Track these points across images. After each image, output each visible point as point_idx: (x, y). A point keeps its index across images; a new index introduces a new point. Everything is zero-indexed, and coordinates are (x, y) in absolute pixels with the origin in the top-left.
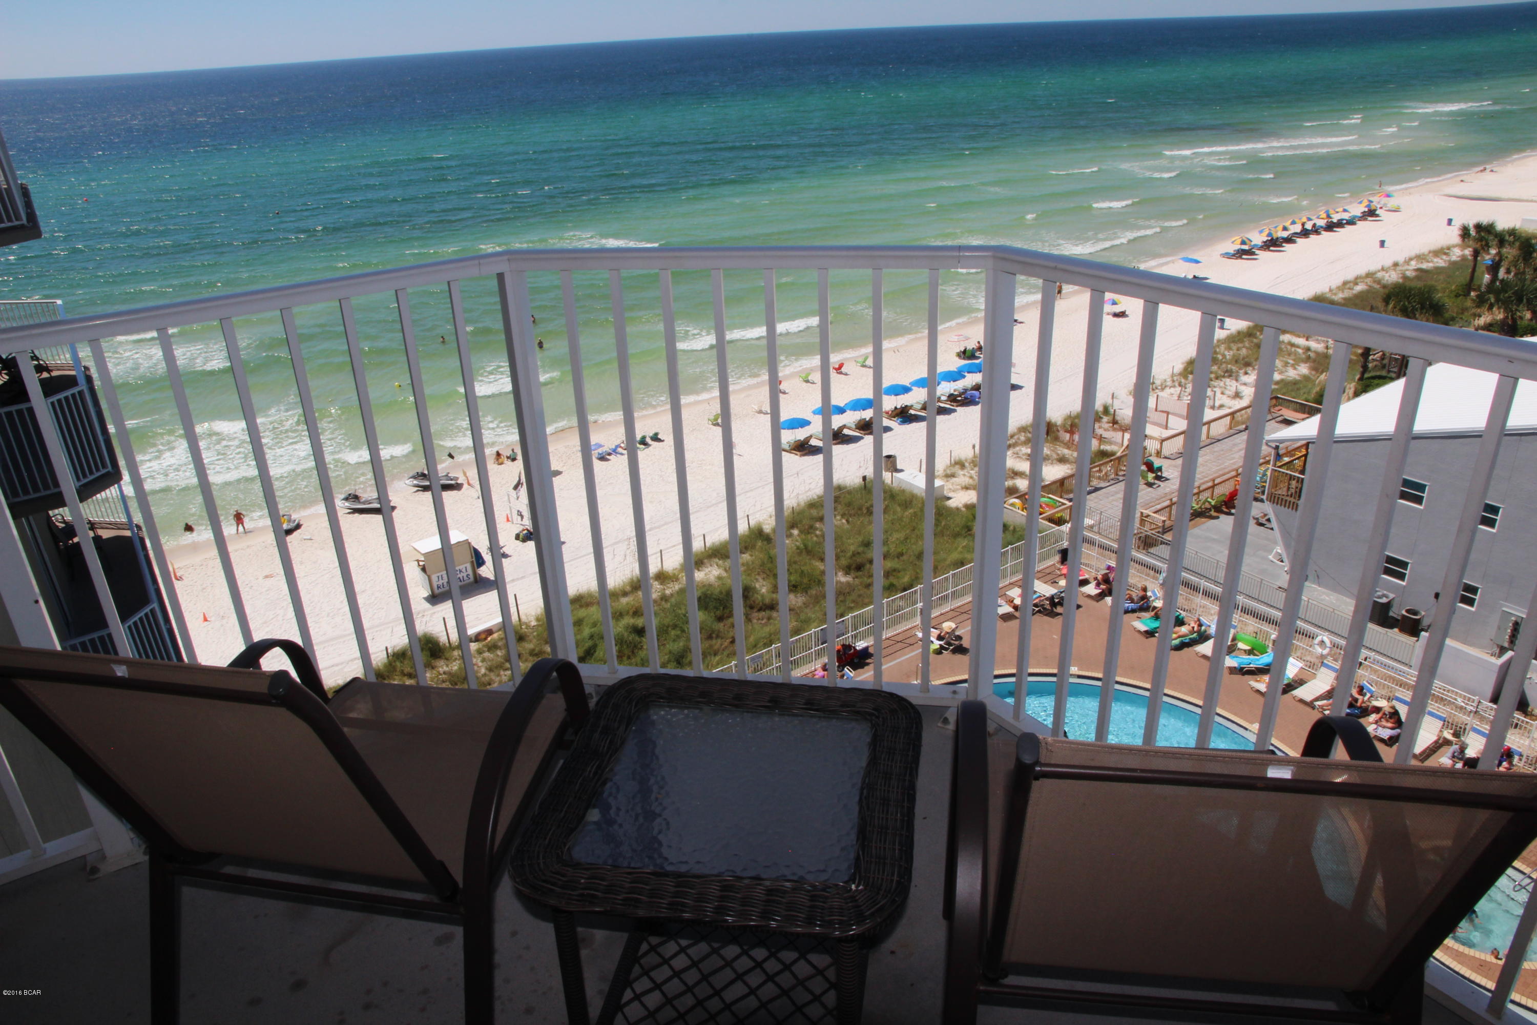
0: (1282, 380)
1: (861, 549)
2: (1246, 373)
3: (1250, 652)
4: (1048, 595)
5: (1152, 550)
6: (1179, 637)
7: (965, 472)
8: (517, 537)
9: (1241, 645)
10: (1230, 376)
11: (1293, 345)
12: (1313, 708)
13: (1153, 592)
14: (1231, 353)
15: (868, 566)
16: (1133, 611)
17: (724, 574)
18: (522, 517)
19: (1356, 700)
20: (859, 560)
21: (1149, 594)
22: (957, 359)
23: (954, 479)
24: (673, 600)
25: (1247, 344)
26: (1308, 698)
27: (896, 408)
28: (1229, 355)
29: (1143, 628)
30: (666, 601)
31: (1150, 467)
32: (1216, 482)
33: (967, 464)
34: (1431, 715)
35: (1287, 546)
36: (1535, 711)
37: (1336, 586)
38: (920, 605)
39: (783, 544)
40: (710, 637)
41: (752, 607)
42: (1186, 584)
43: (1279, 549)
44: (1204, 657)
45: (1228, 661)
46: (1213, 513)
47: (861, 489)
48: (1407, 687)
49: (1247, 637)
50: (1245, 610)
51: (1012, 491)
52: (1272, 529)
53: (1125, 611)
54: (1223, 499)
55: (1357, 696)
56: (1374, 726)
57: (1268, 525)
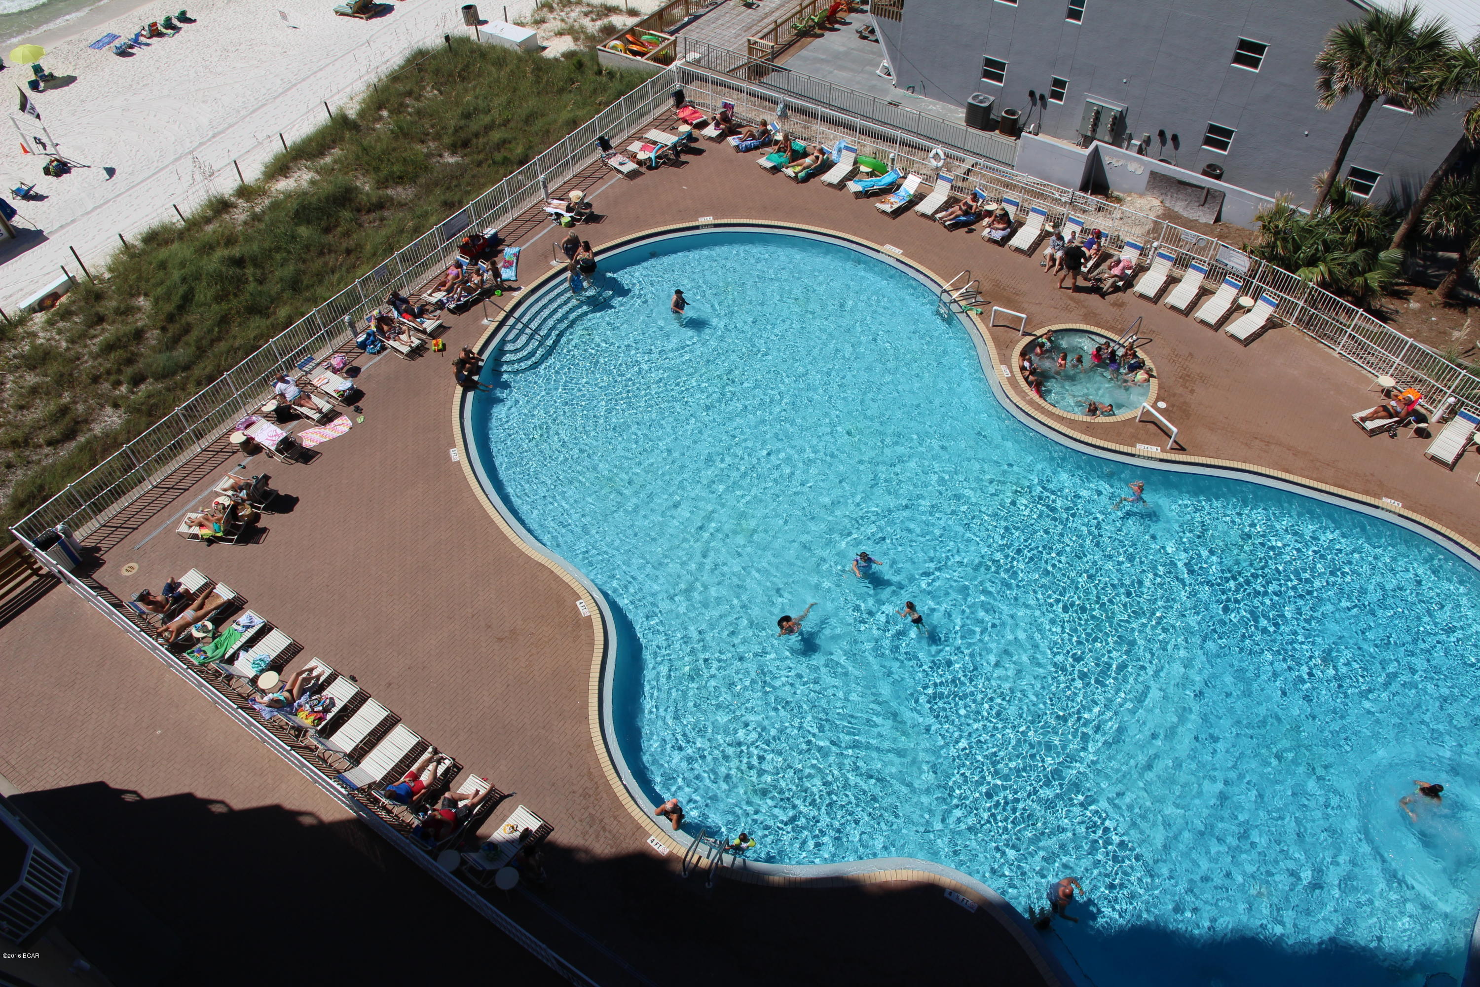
1: (462, 122)
3: (871, 174)
4: (669, 144)
5: (764, 80)
6: (804, 168)
8: (47, 171)
9: (863, 169)
12: (934, 220)
13: (773, 125)
15: (475, 140)
16: (756, 148)
17: (318, 177)
18: (43, 145)
19: (971, 207)
20: (462, 135)
21: (769, 127)
23: (545, 26)
24: (267, 218)
26: (929, 212)
29: (769, 165)
30: (259, 220)
33: (555, 6)
34: (1035, 211)
35: (893, 59)
36: (1116, 193)
37: (942, 95)
38: (541, 177)
39: (374, 130)
40: (321, 254)
41: (359, 210)
42: (804, 112)
43: (886, 63)
44: (830, 185)
45: (853, 186)
46: (817, 31)
47: (446, 51)
48: (1012, 187)
49: (868, 159)
50: (864, 132)
51: (609, 31)
52: (877, 41)
53: (748, 149)
54: (826, 14)
55: (971, 203)
56: (988, 230)
57: (872, 38)
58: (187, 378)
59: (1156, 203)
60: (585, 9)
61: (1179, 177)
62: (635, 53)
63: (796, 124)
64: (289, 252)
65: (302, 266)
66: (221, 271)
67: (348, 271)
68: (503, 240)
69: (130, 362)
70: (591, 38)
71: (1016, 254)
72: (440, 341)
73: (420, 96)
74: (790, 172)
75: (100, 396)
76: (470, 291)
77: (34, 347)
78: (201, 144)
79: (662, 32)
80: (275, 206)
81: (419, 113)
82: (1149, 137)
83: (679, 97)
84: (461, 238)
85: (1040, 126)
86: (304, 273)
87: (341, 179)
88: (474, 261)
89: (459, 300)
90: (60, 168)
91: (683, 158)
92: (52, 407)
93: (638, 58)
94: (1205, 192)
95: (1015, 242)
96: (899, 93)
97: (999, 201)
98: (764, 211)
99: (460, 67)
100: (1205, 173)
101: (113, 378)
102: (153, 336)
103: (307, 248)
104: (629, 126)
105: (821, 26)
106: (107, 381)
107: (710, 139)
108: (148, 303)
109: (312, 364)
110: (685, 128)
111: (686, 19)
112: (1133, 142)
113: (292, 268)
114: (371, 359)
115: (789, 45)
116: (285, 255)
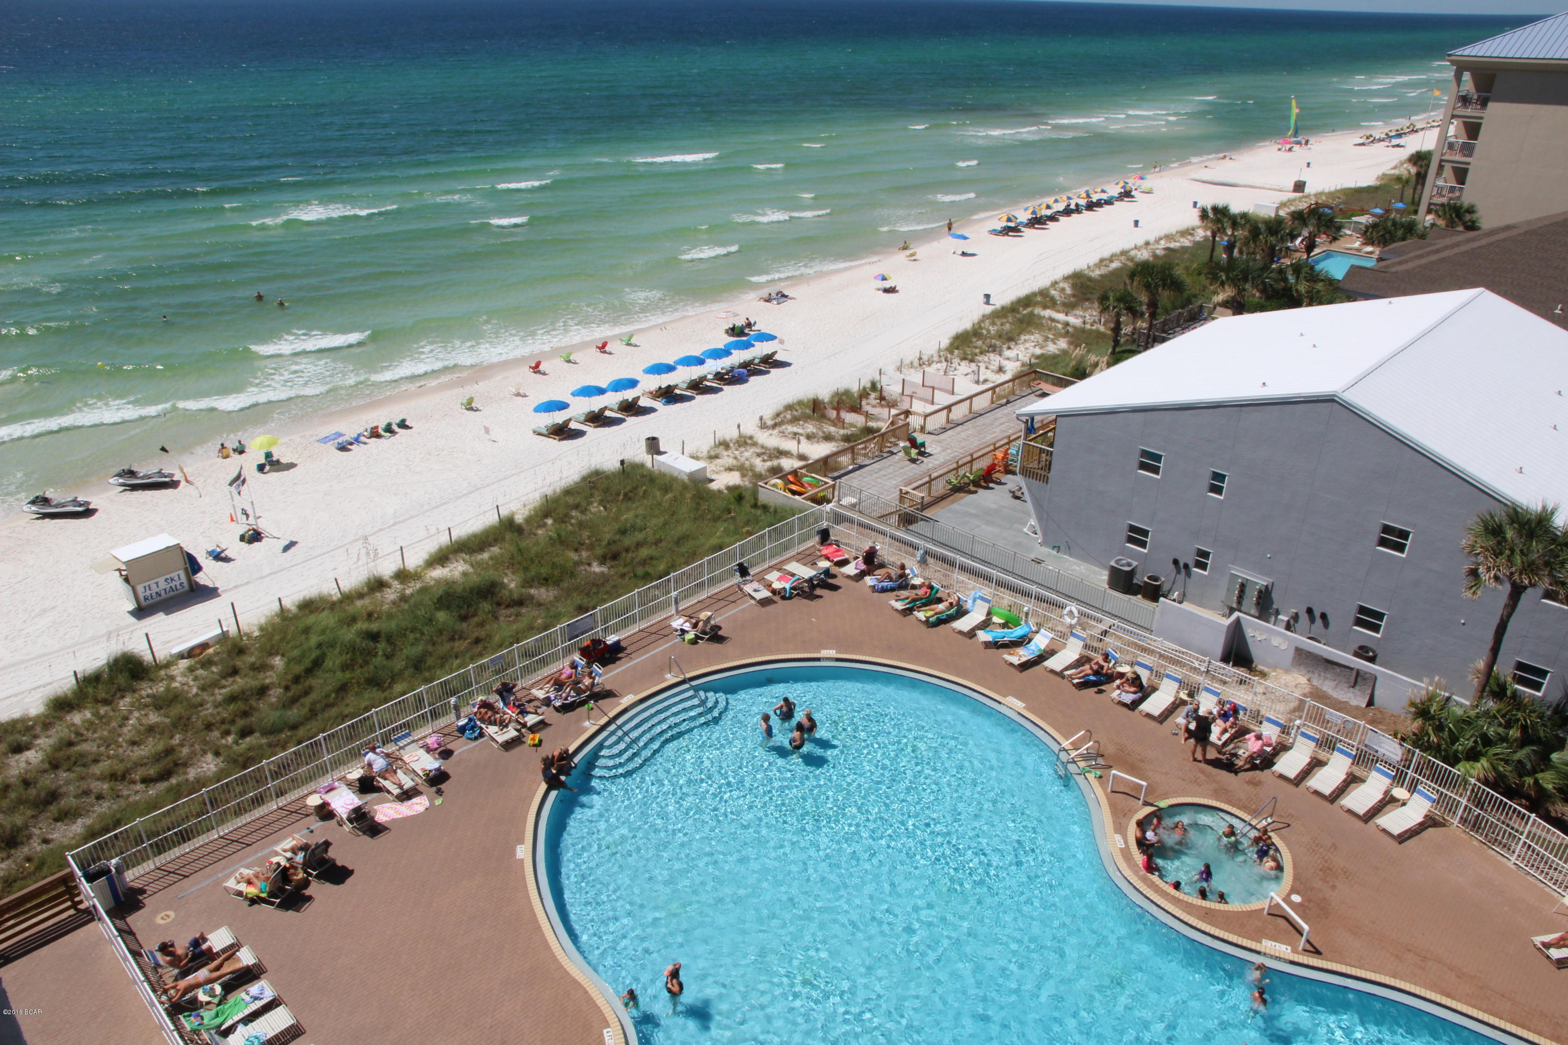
0: (1043, 355)
1: (618, 537)
2: (1009, 348)
3: (1004, 626)
4: (806, 577)
5: (912, 527)
6: (936, 614)
7: (729, 452)
8: (242, 538)
9: (996, 619)
10: (994, 351)
11: (1053, 320)
12: (1063, 677)
13: (912, 570)
14: (995, 328)
15: (624, 554)
16: (892, 590)
17: (471, 570)
18: (248, 516)
19: (1102, 667)
20: (614, 548)
21: (907, 571)
22: (725, 336)
23: (717, 461)
24: (413, 601)
25: (1010, 319)
26: (1058, 668)
27: (660, 388)
28: (993, 330)
29: (899, 606)
30: (406, 601)
31: (913, 443)
32: (975, 456)
33: (731, 445)
34: (1169, 676)
35: (1040, 518)
36: (1260, 667)
38: (675, 594)
39: (535, 535)
40: (452, 639)
41: (499, 604)
42: (944, 559)
44: (961, 632)
45: (983, 636)
46: (971, 488)
47: (619, 473)
48: (1147, 651)
49: (1001, 611)
50: (1000, 584)
51: (775, 471)
52: (1026, 501)
53: (883, 591)
54: (982, 473)
55: (1103, 664)
56: (1118, 692)
60: (758, 450)
61: (1329, 657)
62: (793, 493)
63: (935, 570)
64: (423, 634)
65: (430, 648)
66: (355, 642)
68: (625, 649)
69: (245, 714)
70: (757, 476)
71: (1146, 720)
72: (538, 736)
73: (586, 509)
74: (921, 615)
76: (579, 692)
79: (824, 476)
80: (424, 591)
81: (581, 525)
82: (1297, 613)
83: (825, 535)
84: (584, 640)
85: (1184, 595)
86: (431, 654)
87: (491, 574)
88: (590, 665)
89: (566, 699)
90: (254, 537)
91: (818, 592)
93: (796, 497)
94: (1355, 673)
95: (1146, 706)
96: (1044, 551)
98: (889, 651)
99: (628, 488)
100: (1357, 655)
103: (441, 632)
104: (771, 557)
105: (976, 483)
106: (218, 729)
108: (282, 664)
109: (408, 740)
110: (824, 564)
111: (851, 467)
112: (1280, 617)
113: (420, 648)
114: (466, 744)
115: (941, 499)
116: (418, 635)
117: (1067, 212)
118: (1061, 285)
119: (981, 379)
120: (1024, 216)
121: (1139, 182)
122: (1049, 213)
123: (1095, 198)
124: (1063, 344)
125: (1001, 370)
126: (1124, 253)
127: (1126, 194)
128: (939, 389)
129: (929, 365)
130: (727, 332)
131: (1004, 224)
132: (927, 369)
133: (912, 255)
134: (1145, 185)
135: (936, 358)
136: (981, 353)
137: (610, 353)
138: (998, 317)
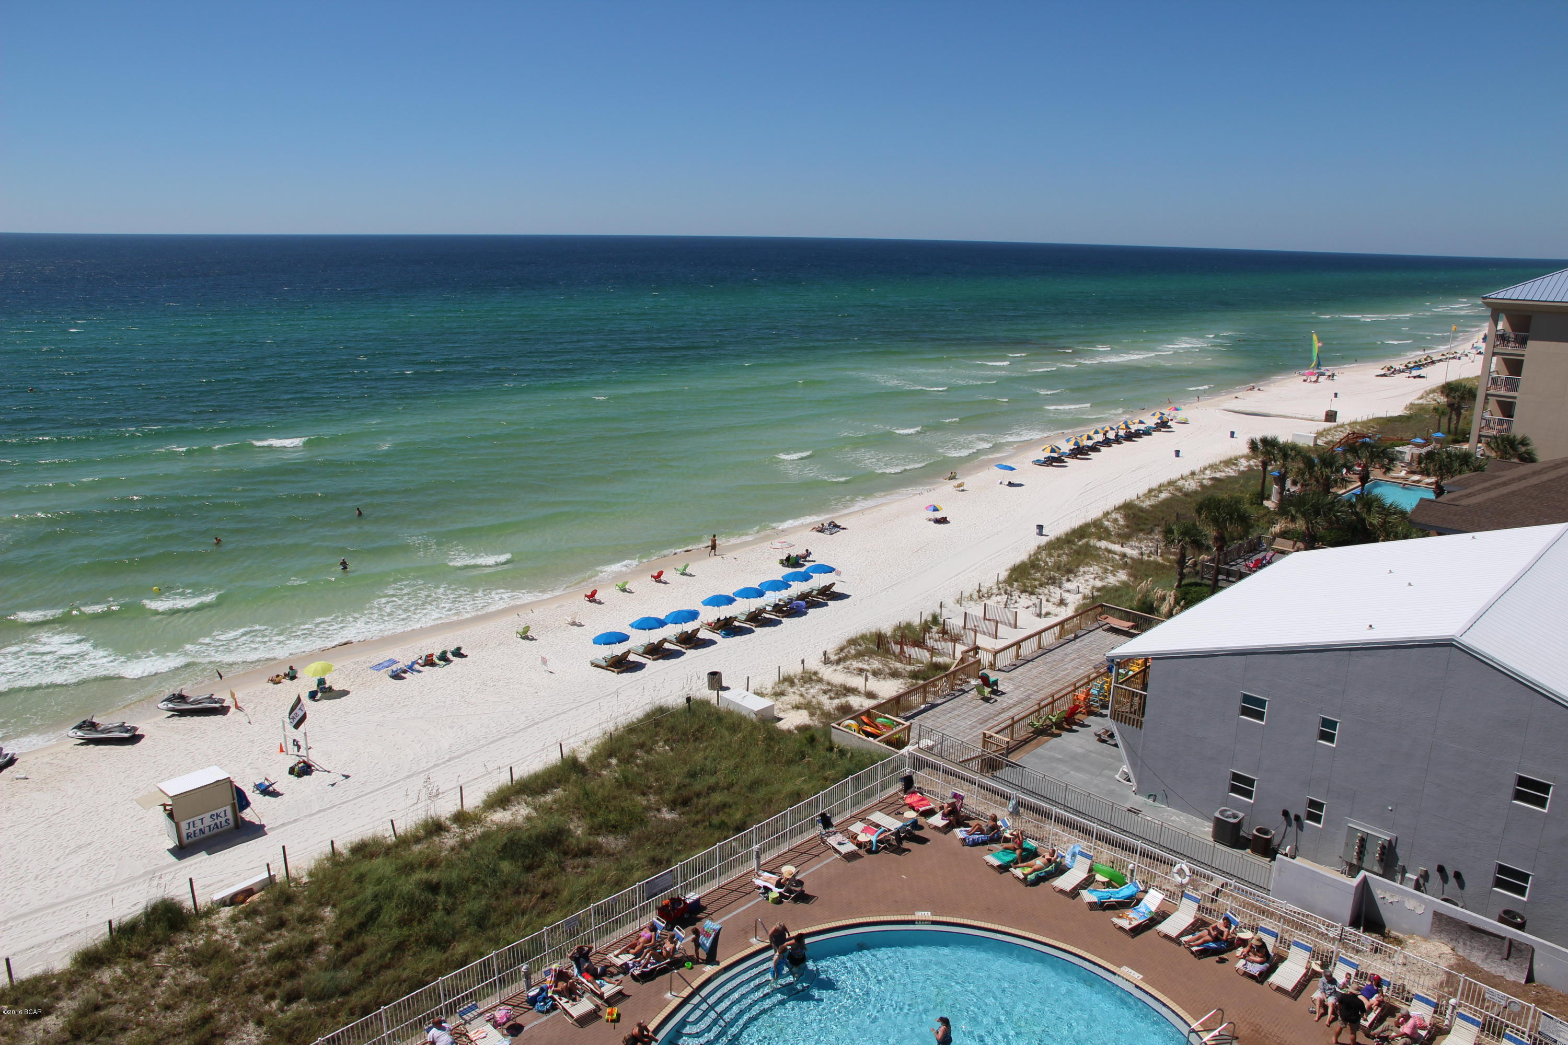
0: (1104, 587)
1: (687, 781)
2: (1069, 580)
3: (1108, 885)
5: (997, 774)
6: (1034, 871)
7: (794, 689)
8: (292, 770)
9: (1099, 877)
10: (1053, 583)
11: (1110, 551)
12: (1180, 944)
13: (1003, 821)
14: (1053, 559)
15: (695, 800)
16: (984, 843)
17: (534, 814)
18: (300, 748)
19: (1222, 933)
20: (685, 793)
21: (999, 823)
22: (781, 566)
23: (784, 698)
24: (474, 847)
25: (1066, 551)
26: (1174, 933)
27: (719, 619)
28: (1051, 561)
29: (994, 861)
30: (467, 848)
31: (985, 680)
32: (1056, 697)
33: (796, 681)
34: (1297, 944)
35: (1133, 765)
36: (1394, 933)
37: (1186, 806)
38: (756, 847)
39: (600, 776)
40: (517, 892)
41: (565, 853)
42: (1037, 810)
43: (1125, 768)
44: (1062, 891)
45: (1088, 896)
46: (1055, 730)
47: (685, 711)
48: (1271, 915)
49: (1104, 868)
50: (1100, 837)
51: (846, 710)
52: (1116, 745)
53: (975, 844)
54: (1064, 715)
55: (1222, 928)
56: (1242, 962)
57: (1110, 742)
58: (342, 1004)
59: (1446, 949)
60: (825, 687)
61: (1470, 922)
62: (868, 734)
63: (1028, 823)
64: (486, 886)
65: (494, 902)
66: (413, 894)
67: (539, 915)
68: (704, 908)
69: (292, 975)
70: (827, 715)
71: (1278, 995)
72: (616, 1010)
73: (651, 749)
74: (1018, 872)
75: (248, 1008)
77: (208, 943)
78: (436, 765)
79: (897, 716)
80: (485, 836)
81: (647, 766)
82: (1426, 872)
83: (908, 782)
84: (662, 899)
85: (1297, 849)
86: (495, 910)
87: (556, 820)
88: (670, 927)
89: (645, 967)
90: (304, 770)
91: (906, 845)
92: (197, 1012)
93: (871, 739)
94: (1507, 943)
95: (1276, 978)
96: (1139, 801)
97: (1255, 929)
98: (988, 913)
99: (695, 727)
100: (1501, 920)
101: (269, 990)
102: (325, 951)
103: (505, 884)
104: (852, 807)
105: (1059, 725)
106: (262, 992)
107: (936, 828)
108: (332, 915)
109: (474, 1013)
110: (910, 814)
111: (923, 707)
112: (1407, 875)
113: (483, 902)
114: (537, 1018)
115: (1025, 742)
116: (481, 887)
117: (1107, 442)
118: (1114, 516)
119: (1043, 612)
120: (1066, 447)
121: (1173, 413)
122: (1090, 443)
123: (1133, 428)
124: (1122, 576)
125: (1062, 603)
126: (1171, 483)
127: (1163, 425)
128: (1002, 623)
129: (989, 597)
130: (782, 562)
131: (1048, 454)
132: (988, 602)
133: (960, 485)
134: (1181, 415)
135: (995, 591)
136: (1041, 585)
137: (666, 583)
138: (1054, 548)
